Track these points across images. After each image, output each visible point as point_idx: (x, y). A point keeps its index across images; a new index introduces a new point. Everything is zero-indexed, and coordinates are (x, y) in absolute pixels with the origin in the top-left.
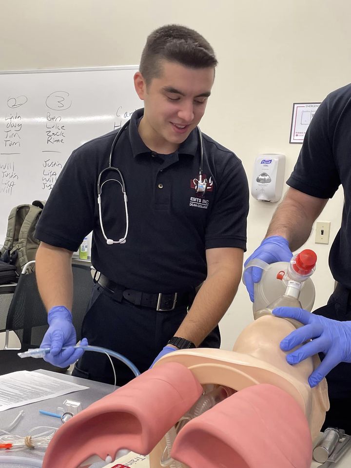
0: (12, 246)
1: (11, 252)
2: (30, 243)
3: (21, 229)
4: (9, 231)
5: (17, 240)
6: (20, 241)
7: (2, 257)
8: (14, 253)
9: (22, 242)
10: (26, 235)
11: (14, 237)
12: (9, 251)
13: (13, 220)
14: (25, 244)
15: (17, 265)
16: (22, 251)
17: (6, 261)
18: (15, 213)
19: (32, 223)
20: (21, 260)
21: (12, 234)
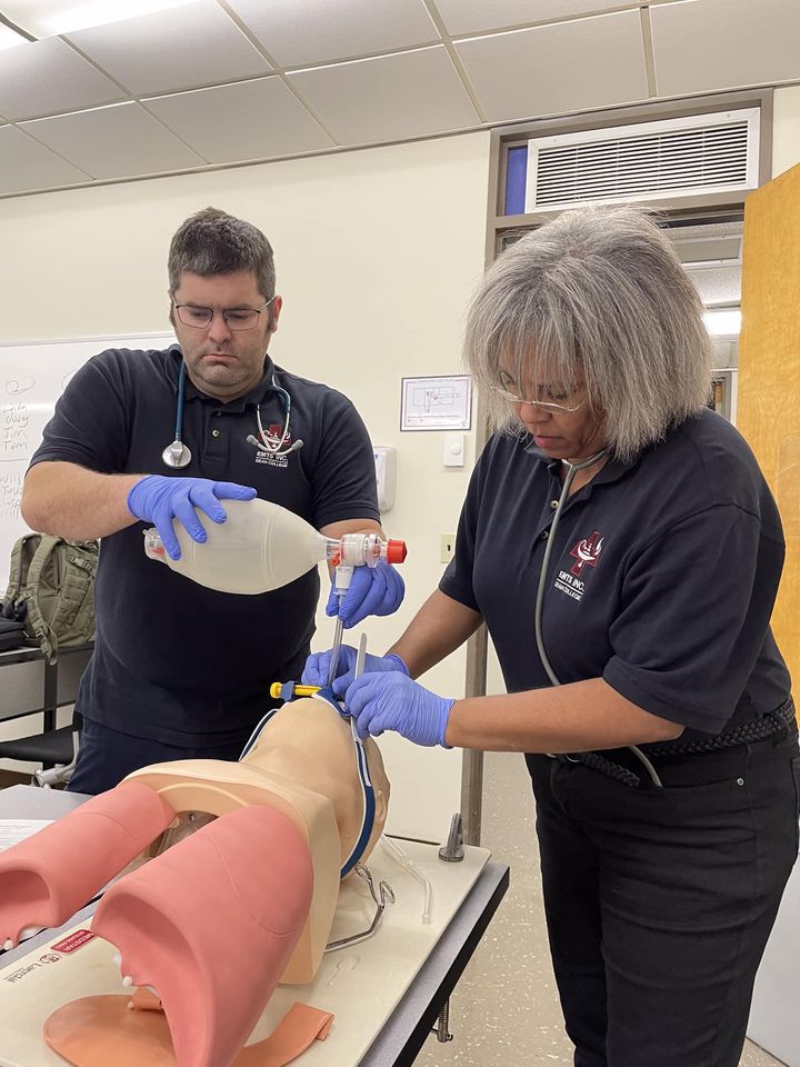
0: (18, 594)
1: (16, 604)
2: (45, 588)
3: (30, 569)
4: (13, 573)
5: (25, 585)
6: (28, 586)
7: (4, 610)
8: (21, 604)
9: (31, 588)
10: (37, 578)
11: (20, 581)
12: (13, 602)
13: (18, 557)
14: (36, 590)
15: (26, 621)
16: (33, 602)
17: (10, 616)
18: (20, 546)
19: (46, 560)
20: (31, 614)
21: (17, 577)
